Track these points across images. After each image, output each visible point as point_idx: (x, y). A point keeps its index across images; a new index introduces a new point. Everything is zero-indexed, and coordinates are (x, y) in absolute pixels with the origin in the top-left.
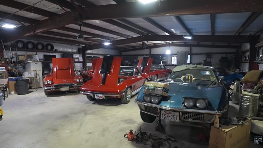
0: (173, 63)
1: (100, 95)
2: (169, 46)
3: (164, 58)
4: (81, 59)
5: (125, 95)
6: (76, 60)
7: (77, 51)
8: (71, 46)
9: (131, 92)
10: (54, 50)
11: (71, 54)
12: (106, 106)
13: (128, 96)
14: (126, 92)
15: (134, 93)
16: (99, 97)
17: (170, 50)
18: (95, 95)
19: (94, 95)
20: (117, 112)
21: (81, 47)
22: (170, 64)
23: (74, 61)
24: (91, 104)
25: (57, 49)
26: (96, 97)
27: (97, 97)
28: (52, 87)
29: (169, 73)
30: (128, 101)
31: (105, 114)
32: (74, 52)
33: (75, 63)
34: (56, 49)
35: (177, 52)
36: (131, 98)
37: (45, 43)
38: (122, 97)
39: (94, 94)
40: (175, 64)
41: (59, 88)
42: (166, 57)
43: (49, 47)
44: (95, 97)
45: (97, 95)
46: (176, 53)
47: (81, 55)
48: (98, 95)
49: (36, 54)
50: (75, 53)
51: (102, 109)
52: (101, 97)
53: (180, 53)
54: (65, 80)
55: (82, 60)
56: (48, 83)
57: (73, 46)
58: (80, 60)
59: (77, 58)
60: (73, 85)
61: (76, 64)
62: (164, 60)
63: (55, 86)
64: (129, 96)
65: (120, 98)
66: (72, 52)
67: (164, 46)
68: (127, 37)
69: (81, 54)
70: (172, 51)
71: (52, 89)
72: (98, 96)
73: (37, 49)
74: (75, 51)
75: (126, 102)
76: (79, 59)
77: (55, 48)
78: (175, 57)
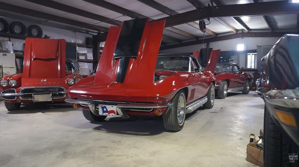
0: (249, 67)
1: (110, 106)
2: (243, 37)
3: (233, 58)
4: (90, 56)
5: (173, 109)
6: (82, 58)
7: (84, 43)
8: (74, 33)
9: (187, 105)
10: (43, 36)
11: (72, 47)
12: (125, 135)
13: (179, 112)
14: (175, 101)
15: (191, 108)
16: (107, 111)
17: (245, 44)
18: (98, 108)
19: (96, 108)
20: (154, 153)
21: (91, 37)
22: (244, 68)
23: (78, 58)
24: (91, 129)
25: (48, 36)
26: (101, 113)
27: (104, 112)
28: (18, 92)
29: (248, 80)
30: (181, 125)
31: (118, 156)
32: (77, 44)
33: (79, 63)
34: (46, 36)
35: (258, 46)
36: (186, 119)
37: (27, 25)
38: (167, 112)
39: (96, 104)
40: (253, 67)
41: (31, 96)
42: (237, 56)
43: (35, 32)
44: (98, 112)
45: (103, 108)
46: (255, 48)
47: (91, 50)
48: (106, 107)
49: (9, 40)
50: (80, 46)
51: (114, 142)
52: (112, 112)
53: (262, 47)
54: (45, 80)
55: (92, 59)
56: (8, 84)
57: (77, 33)
58: (88, 58)
59: (83, 54)
60: (62, 90)
61: (81, 64)
62: (233, 61)
63: (24, 91)
64: (182, 113)
65: (161, 116)
66: (76, 43)
67: (232, 37)
68: (170, 13)
69: (91, 48)
70: (247, 46)
71: (18, 96)
72: (105, 109)
73: (12, 32)
74: (80, 42)
75: (176, 128)
76: (86, 55)
77: (44, 33)
78: (254, 55)
